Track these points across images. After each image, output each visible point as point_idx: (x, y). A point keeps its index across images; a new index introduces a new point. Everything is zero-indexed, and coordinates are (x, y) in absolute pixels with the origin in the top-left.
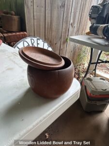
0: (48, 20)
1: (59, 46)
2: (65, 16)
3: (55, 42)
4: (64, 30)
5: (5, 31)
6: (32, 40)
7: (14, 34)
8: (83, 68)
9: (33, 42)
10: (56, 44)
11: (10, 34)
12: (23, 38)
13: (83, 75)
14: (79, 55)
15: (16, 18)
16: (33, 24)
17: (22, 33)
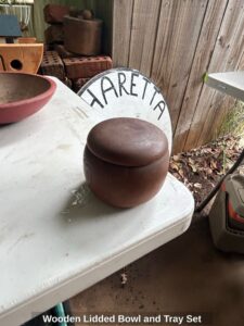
0: (164, 29)
1: (181, 91)
2: (207, 20)
3: (172, 82)
4: (198, 55)
5: (68, 54)
6: (122, 77)
7: (85, 60)
8: (234, 149)
9: (122, 81)
10: (175, 86)
11: (77, 61)
12: (103, 70)
13: (230, 166)
14: (229, 116)
15: (93, 25)
16: (127, 38)
17: (101, 59)
